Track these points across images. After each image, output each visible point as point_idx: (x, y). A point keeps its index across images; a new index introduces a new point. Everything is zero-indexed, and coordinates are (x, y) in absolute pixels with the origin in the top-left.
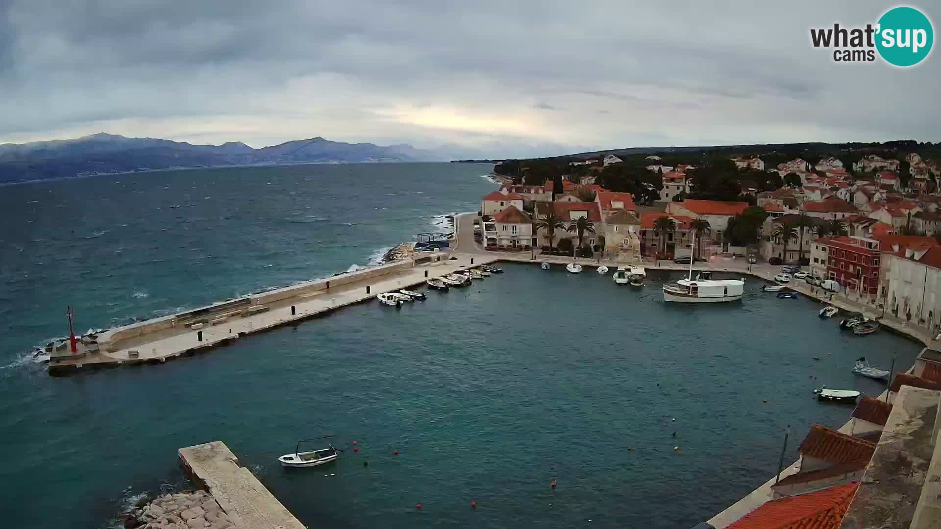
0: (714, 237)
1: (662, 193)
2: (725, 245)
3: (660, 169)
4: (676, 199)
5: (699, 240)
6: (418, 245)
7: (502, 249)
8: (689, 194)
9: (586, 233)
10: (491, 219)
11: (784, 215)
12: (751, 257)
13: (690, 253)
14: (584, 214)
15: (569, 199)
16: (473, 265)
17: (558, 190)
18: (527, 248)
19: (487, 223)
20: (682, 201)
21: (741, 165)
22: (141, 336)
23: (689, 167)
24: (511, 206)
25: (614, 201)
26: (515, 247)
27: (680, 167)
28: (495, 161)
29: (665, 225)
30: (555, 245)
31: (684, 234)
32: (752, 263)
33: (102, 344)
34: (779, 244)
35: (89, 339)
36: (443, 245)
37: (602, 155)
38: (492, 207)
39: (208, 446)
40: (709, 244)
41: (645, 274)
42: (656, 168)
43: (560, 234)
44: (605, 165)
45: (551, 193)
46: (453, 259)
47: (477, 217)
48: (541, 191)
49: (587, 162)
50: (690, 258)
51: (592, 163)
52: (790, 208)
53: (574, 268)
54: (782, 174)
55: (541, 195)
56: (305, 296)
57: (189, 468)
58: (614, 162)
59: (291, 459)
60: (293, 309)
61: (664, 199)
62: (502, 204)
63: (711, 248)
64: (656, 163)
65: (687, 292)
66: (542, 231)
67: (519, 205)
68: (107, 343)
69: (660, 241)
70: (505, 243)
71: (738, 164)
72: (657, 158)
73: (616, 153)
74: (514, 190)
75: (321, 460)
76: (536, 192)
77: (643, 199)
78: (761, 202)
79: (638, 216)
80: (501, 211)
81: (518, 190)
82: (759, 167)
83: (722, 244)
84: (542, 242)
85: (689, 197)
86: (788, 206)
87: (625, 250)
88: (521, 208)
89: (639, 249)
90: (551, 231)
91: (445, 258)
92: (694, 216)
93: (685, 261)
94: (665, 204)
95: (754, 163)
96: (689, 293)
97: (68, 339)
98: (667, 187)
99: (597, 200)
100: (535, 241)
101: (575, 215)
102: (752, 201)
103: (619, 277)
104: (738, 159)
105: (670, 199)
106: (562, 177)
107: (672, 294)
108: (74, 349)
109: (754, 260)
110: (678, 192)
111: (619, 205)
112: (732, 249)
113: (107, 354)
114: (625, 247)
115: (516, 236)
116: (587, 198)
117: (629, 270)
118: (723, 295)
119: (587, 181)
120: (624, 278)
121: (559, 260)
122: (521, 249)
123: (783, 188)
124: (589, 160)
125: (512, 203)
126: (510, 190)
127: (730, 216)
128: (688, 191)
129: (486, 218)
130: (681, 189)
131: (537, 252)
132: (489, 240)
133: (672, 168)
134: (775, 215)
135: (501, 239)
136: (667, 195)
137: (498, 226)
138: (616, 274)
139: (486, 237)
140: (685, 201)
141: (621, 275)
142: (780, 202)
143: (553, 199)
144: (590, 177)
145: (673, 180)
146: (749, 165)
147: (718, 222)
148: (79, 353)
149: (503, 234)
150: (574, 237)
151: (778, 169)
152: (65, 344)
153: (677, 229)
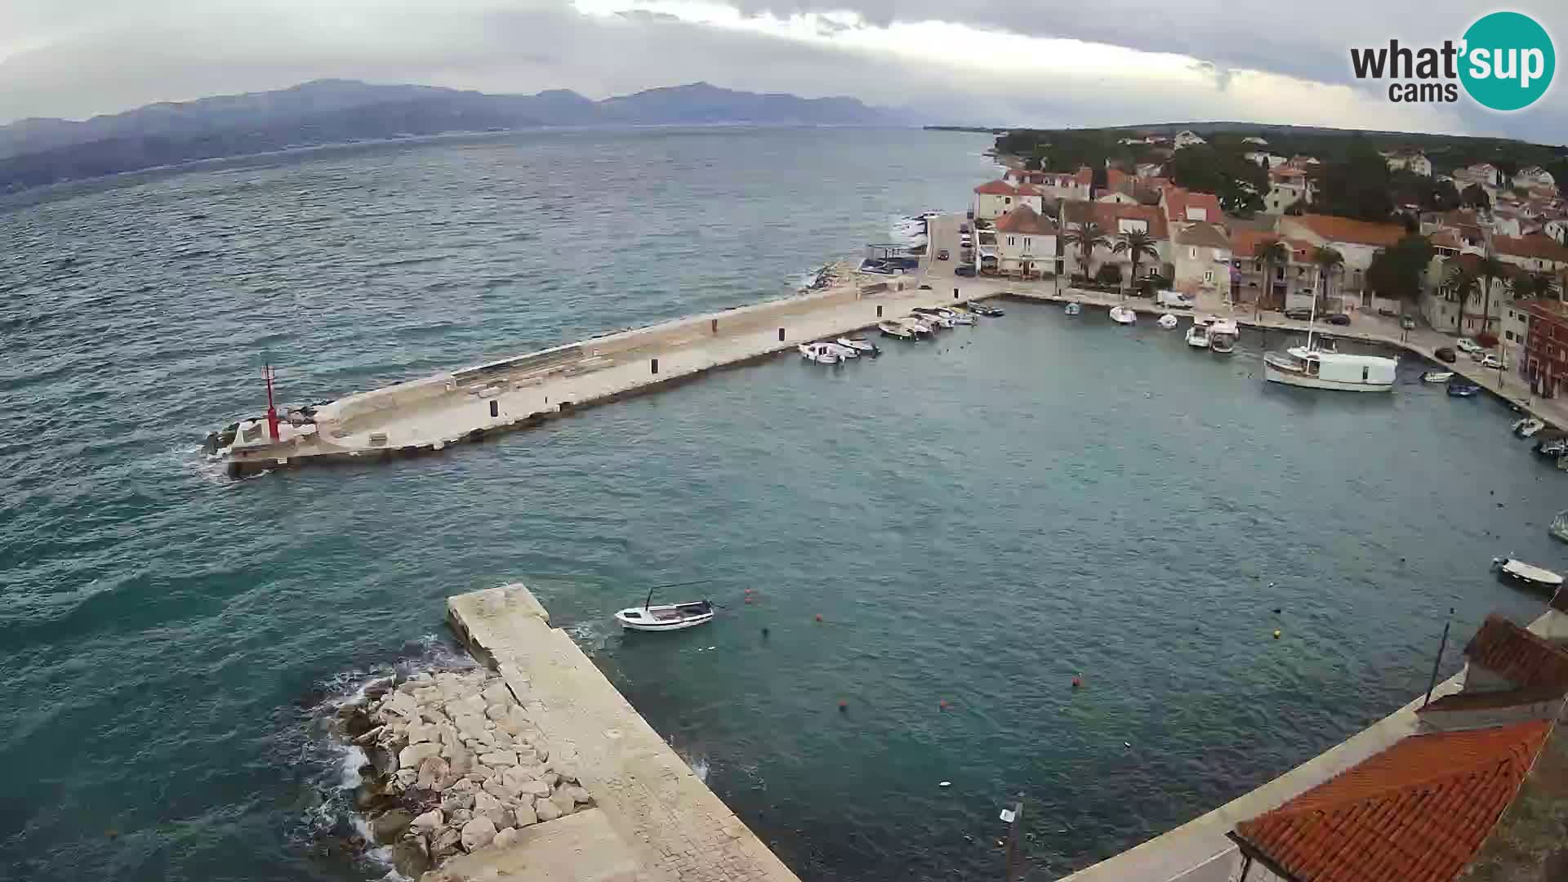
0: (1349, 280)
1: (1269, 200)
2: (1367, 295)
3: (1266, 160)
4: (1291, 211)
5: (1325, 283)
6: (868, 263)
7: (1005, 275)
8: (1311, 205)
9: (1144, 257)
10: (989, 224)
11: (1462, 252)
12: (1409, 319)
13: (1310, 303)
14: (1141, 226)
15: (1118, 200)
16: (956, 301)
17: (1100, 182)
18: (1048, 276)
19: (983, 231)
20: (1300, 214)
21: (1396, 164)
22: (391, 410)
23: (1313, 161)
24: (1024, 206)
25: (1190, 207)
26: (1026, 272)
27: (1297, 160)
28: (996, 131)
29: (1271, 252)
30: (1092, 274)
31: (1302, 270)
32: (1409, 329)
33: (324, 423)
34: (1452, 300)
35: (301, 417)
36: (908, 265)
37: (1171, 130)
38: (991, 207)
39: (499, 592)
40: (1342, 291)
41: (1237, 331)
42: (1259, 159)
43: (1102, 254)
44: (1177, 146)
45: (1088, 187)
46: (924, 287)
47: (965, 221)
48: (1072, 184)
49: (1148, 141)
50: (1310, 312)
51: (1156, 143)
52: (1472, 243)
53: (1123, 314)
54: (1460, 186)
55: (1073, 190)
56: (675, 342)
57: (464, 630)
58: (1190, 142)
59: (637, 616)
60: (655, 364)
61: (1270, 209)
62: (1008, 201)
63: (1344, 298)
64: (1260, 149)
65: (1300, 369)
66: (1072, 250)
67: (1036, 205)
68: (332, 421)
69: (1264, 277)
70: (1011, 266)
71: (1391, 162)
72: (1261, 141)
73: (1195, 128)
74: (1027, 179)
75: (687, 621)
76: (1065, 184)
77: (1238, 206)
78: (1425, 228)
79: (1228, 234)
80: (1005, 212)
81: (1036, 180)
82: (1423, 169)
83: (1361, 293)
84: (1071, 268)
85: (1312, 209)
86: (1467, 241)
87: (1207, 290)
88: (1038, 211)
89: (1229, 291)
90: (1087, 250)
91: (911, 286)
92: (1318, 242)
93: (1303, 316)
94: (1273, 218)
95: (1415, 162)
96: (1305, 370)
97: (265, 417)
98: (1277, 191)
99: (1163, 203)
100: (1060, 265)
101: (1126, 226)
102: (1412, 226)
103: (1195, 335)
104: (1391, 154)
105: (1280, 209)
106: (1108, 163)
107: (1278, 369)
108: (274, 433)
109: (1412, 324)
110: (1295, 199)
111: (1197, 214)
112: (1378, 303)
113: (332, 440)
114: (1207, 284)
115: (1031, 256)
116: (1148, 199)
117: (1211, 323)
118: (1360, 379)
119: (1148, 171)
120: (1204, 337)
121: (1099, 299)
122: (1036, 277)
123: (1461, 208)
124: (1152, 136)
125: (1025, 200)
126: (1021, 180)
127: (1376, 248)
128: (1309, 200)
129: (981, 224)
130: (1299, 194)
131: (1063, 282)
132: (984, 259)
133: (1285, 160)
134: (1447, 252)
135: (1004, 260)
136: (1276, 204)
137: (1002, 238)
138: (1192, 330)
139: (981, 255)
140: (1306, 215)
141: (1200, 331)
142: (1455, 232)
143: (1092, 197)
144: (1152, 165)
145: (1286, 179)
146: (1407, 164)
147: (1357, 256)
148: (282, 439)
149: (1010, 251)
150: (1123, 263)
151: (1454, 177)
152: (259, 426)
153: (1291, 261)
